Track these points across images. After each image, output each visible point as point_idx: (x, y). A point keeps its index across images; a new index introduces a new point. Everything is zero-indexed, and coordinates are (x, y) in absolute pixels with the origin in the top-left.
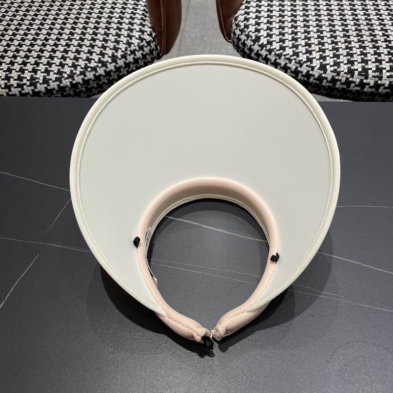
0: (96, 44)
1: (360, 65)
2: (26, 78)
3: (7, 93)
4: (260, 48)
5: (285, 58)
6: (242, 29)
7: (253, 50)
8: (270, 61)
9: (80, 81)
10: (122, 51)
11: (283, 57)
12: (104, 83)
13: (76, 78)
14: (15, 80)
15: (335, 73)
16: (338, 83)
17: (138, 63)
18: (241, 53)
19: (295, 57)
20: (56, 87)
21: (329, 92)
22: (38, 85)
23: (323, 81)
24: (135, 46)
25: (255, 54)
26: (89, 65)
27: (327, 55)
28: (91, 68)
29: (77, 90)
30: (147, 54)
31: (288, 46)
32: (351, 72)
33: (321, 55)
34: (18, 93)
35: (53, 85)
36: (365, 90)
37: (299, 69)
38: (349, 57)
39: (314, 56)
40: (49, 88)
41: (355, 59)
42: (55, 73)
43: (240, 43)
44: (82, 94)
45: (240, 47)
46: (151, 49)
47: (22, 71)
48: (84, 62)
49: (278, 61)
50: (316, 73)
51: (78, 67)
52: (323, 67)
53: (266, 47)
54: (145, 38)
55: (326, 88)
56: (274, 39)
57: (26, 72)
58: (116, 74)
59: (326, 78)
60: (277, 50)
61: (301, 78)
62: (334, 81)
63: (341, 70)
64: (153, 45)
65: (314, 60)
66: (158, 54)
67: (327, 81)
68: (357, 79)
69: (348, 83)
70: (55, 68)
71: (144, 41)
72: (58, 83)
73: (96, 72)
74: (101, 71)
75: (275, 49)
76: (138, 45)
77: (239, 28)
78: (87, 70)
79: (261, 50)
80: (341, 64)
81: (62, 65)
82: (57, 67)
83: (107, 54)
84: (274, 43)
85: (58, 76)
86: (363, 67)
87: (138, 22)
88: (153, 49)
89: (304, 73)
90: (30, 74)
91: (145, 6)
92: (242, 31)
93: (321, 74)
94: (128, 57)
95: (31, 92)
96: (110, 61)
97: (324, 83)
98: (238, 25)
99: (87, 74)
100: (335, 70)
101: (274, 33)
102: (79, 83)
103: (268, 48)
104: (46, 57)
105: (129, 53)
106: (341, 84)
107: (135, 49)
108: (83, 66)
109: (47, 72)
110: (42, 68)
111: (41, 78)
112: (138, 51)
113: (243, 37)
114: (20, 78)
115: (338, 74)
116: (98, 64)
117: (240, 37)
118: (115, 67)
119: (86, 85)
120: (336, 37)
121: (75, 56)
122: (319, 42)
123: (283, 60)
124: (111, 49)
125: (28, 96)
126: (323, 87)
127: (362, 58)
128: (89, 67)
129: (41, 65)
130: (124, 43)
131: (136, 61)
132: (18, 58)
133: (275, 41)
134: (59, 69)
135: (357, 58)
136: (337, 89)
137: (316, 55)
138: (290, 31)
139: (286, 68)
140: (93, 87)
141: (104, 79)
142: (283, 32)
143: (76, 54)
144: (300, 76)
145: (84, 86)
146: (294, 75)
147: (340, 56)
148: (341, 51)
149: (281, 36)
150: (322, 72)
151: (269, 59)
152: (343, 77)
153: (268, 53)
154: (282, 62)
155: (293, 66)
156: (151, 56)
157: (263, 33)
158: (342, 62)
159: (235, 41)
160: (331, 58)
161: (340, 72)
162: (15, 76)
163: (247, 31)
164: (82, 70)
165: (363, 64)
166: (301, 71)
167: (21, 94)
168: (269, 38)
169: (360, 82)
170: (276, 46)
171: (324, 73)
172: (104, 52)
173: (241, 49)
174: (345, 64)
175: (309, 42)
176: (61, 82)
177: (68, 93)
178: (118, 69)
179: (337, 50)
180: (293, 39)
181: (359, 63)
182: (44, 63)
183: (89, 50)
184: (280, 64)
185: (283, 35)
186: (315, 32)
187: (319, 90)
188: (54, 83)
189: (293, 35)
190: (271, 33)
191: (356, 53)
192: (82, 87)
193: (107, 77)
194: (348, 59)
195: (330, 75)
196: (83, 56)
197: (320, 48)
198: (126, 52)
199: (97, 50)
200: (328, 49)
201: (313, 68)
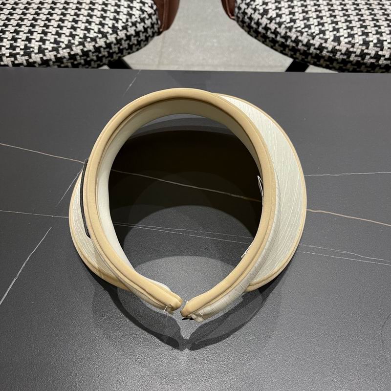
0: (95, 14)
1: (375, 37)
2: (19, 47)
5: (296, 31)
6: (249, 3)
7: (261, 24)
8: (280, 34)
9: (79, 52)
10: (123, 22)
11: (294, 30)
12: (104, 56)
13: (74, 48)
14: (7, 49)
15: (350, 44)
16: (353, 55)
17: (139, 37)
18: (247, 29)
19: (307, 29)
20: (53, 58)
21: (342, 65)
22: (33, 55)
23: (336, 53)
24: (136, 18)
25: (263, 28)
26: (88, 35)
27: (340, 27)
28: (91, 38)
29: (76, 63)
30: (148, 27)
31: (298, 19)
32: (366, 43)
33: (334, 27)
34: (10, 64)
35: (50, 55)
36: (380, 62)
37: (311, 42)
38: (363, 29)
39: (327, 28)
40: (45, 58)
41: (370, 31)
42: (51, 43)
43: (246, 17)
44: (80, 66)
45: (245, 22)
46: (153, 22)
47: (15, 39)
48: (82, 32)
49: (289, 34)
50: (330, 45)
51: (77, 37)
52: (337, 39)
53: (275, 20)
54: (146, 9)
55: (340, 61)
57: (19, 40)
58: (116, 46)
59: (340, 51)
60: (288, 23)
61: (313, 52)
62: (348, 53)
63: (356, 41)
64: (154, 18)
65: (327, 33)
66: (159, 29)
67: (342, 54)
68: (372, 51)
69: (363, 55)
70: (51, 38)
71: (145, 13)
72: (55, 53)
73: (96, 43)
74: (101, 42)
75: (285, 21)
76: (139, 17)
77: (244, 2)
78: (86, 40)
79: (270, 23)
80: (356, 36)
81: (58, 34)
82: (53, 37)
83: (107, 25)
84: (283, 16)
85: (55, 46)
86: (378, 38)
88: (154, 23)
89: (317, 46)
90: (23, 43)
92: (248, 5)
93: (335, 46)
94: (129, 29)
95: (25, 63)
96: (110, 31)
97: (338, 56)
99: (86, 44)
100: (350, 42)
101: (283, 6)
102: (77, 54)
103: (277, 21)
104: (41, 25)
105: (130, 24)
106: (356, 56)
107: (137, 21)
108: (82, 36)
109: (43, 41)
111: (36, 48)
112: (140, 23)
113: (249, 11)
114: (12, 47)
115: (353, 46)
116: (98, 35)
117: (246, 11)
118: (116, 38)
119: (85, 57)
120: (347, 10)
121: (72, 25)
122: (330, 14)
123: (294, 33)
124: (111, 19)
125: (21, 66)
126: (337, 60)
127: (377, 30)
128: (89, 37)
129: (35, 34)
130: (124, 14)
131: (137, 34)
132: (10, 26)
133: (284, 14)
134: (55, 39)
135: (371, 30)
136: (351, 62)
137: (329, 27)
138: (299, 4)
139: (297, 41)
140: (92, 60)
141: (104, 52)
142: (292, 5)
143: (73, 23)
144: (312, 50)
145: (82, 58)
146: (306, 49)
147: (354, 28)
148: (354, 24)
149: (290, 9)
150: (336, 44)
151: (278, 33)
152: (358, 48)
153: (277, 26)
154: (293, 35)
155: (304, 39)
156: (152, 30)
157: (272, 6)
158: (357, 34)
159: (240, 16)
160: (345, 29)
161: (354, 44)
162: (7, 45)
163: (254, 4)
164: (81, 40)
165: (378, 36)
166: (314, 43)
167: (14, 64)
168: (278, 11)
169: (375, 54)
170: (286, 18)
171: (338, 45)
172: (103, 22)
173: (247, 24)
174: (359, 36)
175: (321, 15)
176: (58, 52)
177: (66, 64)
178: (119, 41)
179: (350, 22)
180: (303, 12)
181: (374, 34)
182: (39, 32)
183: (87, 20)
184: (290, 37)
185: (293, 7)
186: (325, 6)
187: (332, 63)
188: (50, 53)
189: (303, 8)
190: (280, 6)
191: (369, 25)
192: (81, 59)
193: (108, 50)
194: (362, 31)
195: (344, 46)
196: (81, 25)
197: (332, 20)
198: (127, 24)
199: (96, 20)
200: (340, 21)
201: (326, 40)
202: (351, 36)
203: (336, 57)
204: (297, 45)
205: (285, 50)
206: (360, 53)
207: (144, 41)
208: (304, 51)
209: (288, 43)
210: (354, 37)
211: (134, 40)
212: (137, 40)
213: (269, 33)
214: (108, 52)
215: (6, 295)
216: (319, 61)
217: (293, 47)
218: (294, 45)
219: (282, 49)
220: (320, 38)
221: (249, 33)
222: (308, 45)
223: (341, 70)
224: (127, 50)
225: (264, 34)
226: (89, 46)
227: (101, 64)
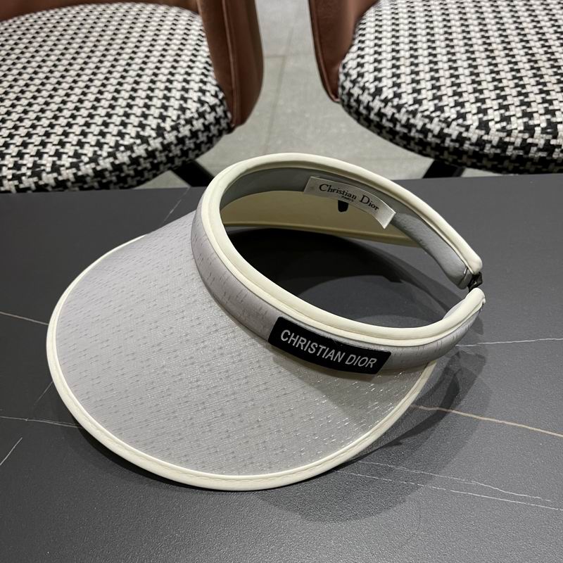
0: (133, 112)
1: (543, 118)
2: (25, 165)
4: (383, 105)
5: (423, 116)
6: (355, 80)
7: (372, 109)
8: (400, 122)
9: (109, 166)
10: (173, 121)
11: (419, 115)
12: (145, 169)
13: (101, 162)
14: (9, 169)
15: (504, 132)
16: (510, 148)
17: (198, 138)
18: (355, 116)
19: (438, 113)
20: (71, 177)
21: (496, 163)
22: (44, 175)
23: (484, 147)
24: (192, 113)
25: (376, 114)
26: (121, 142)
27: (489, 106)
28: (125, 146)
29: (104, 181)
30: (210, 124)
31: (426, 98)
32: (529, 129)
33: (479, 108)
34: (13, 189)
35: (67, 174)
36: (555, 156)
37: (446, 131)
38: (524, 108)
39: (468, 110)
40: (60, 178)
41: (534, 110)
42: (69, 157)
43: (352, 100)
44: (112, 186)
45: (352, 107)
46: (218, 117)
47: (20, 155)
48: (114, 138)
49: (412, 121)
50: (474, 134)
51: (106, 147)
52: (484, 125)
53: (392, 102)
54: (207, 100)
55: (491, 157)
56: (404, 90)
57: (26, 156)
58: (163, 154)
59: (490, 142)
60: (410, 105)
61: (449, 145)
62: (502, 145)
63: (513, 127)
64: (220, 110)
65: (469, 116)
66: (228, 124)
68: (539, 139)
69: (525, 146)
70: (69, 149)
71: (206, 105)
72: (74, 170)
73: (133, 151)
74: (140, 151)
75: (406, 103)
76: (197, 111)
77: (349, 79)
78: (118, 150)
79: (385, 106)
80: (513, 119)
81: (81, 144)
82: (73, 148)
83: (149, 125)
84: (404, 95)
85: (75, 160)
86: (548, 120)
87: (197, 78)
88: (220, 117)
89: (454, 137)
90: (32, 159)
91: (208, 57)
92: (354, 82)
93: (482, 136)
94: (181, 129)
95: (33, 186)
96: (154, 134)
97: (487, 149)
98: (347, 75)
99: (118, 155)
100: (503, 129)
101: (403, 80)
102: (105, 170)
103: (395, 103)
104: (58, 133)
105: (183, 122)
106: (515, 149)
107: (192, 118)
108: (112, 144)
109: (58, 155)
110: (51, 149)
111: (49, 165)
112: (197, 119)
113: (356, 91)
114: (17, 166)
115: (509, 133)
116: (135, 140)
117: (352, 91)
118: (162, 144)
119: (117, 173)
120: (500, 81)
121: (101, 131)
122: (474, 88)
123: (420, 120)
124: (155, 118)
125: (29, 192)
126: (486, 155)
127: (546, 108)
128: (122, 145)
129: (49, 146)
130: (174, 109)
131: (194, 134)
132: (16, 137)
133: (405, 92)
134: (76, 151)
135: (537, 107)
136: (509, 157)
137: (471, 108)
138: (428, 76)
140: (128, 176)
141: (145, 163)
142: (418, 78)
143: (103, 128)
144: (448, 142)
145: (113, 174)
146: (438, 141)
147: (510, 107)
148: (510, 100)
149: (414, 85)
150: (483, 132)
151: (397, 120)
152: (517, 137)
153: (395, 111)
154: (418, 122)
155: (435, 127)
156: (217, 127)
157: (387, 82)
158: (514, 115)
159: (345, 98)
160: (495, 110)
161: (511, 131)
162: (10, 163)
163: (362, 81)
164: (110, 150)
165: (548, 117)
166: (449, 133)
167: (18, 189)
168: (395, 89)
169: (545, 145)
170: (407, 99)
171: (485, 134)
172: (145, 122)
173: (354, 109)
174: (519, 118)
175: (459, 90)
176: (78, 169)
177: (90, 184)
179: (505, 98)
180: (434, 87)
181: (541, 115)
182: (54, 143)
183: (122, 121)
184: (414, 126)
185: (418, 82)
186: (467, 76)
187: (480, 161)
188: (68, 171)
189: (434, 82)
190: (399, 81)
191: (535, 101)
192: (111, 176)
193: (151, 160)
194: (523, 111)
195: (496, 136)
196: (113, 129)
197: (476, 97)
198: (178, 122)
199: (134, 120)
200: (489, 98)
201: (467, 128)
202: (506, 119)
203: (485, 151)
204: (426, 136)
205: (409, 144)
206: (521, 144)
207: (206, 144)
208: (437, 144)
209: (412, 134)
210: (510, 120)
211: (190, 143)
212: (195, 143)
213: (384, 121)
214: (152, 163)
217: (420, 139)
218: (421, 136)
219: (405, 142)
220: (458, 125)
221: (358, 121)
222: (442, 136)
223: (496, 169)
224: (180, 157)
225: (378, 122)
226: (123, 157)
227: (143, 179)
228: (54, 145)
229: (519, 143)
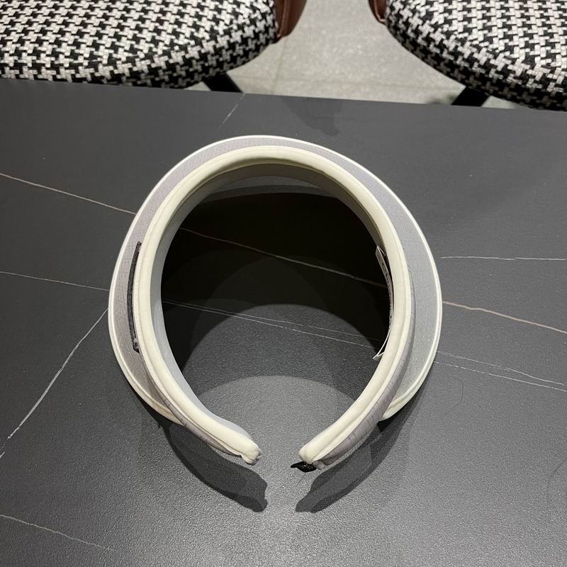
0: (187, 11)
2: (82, 55)
3: (54, 77)
4: (432, 30)
5: (471, 45)
7: (421, 33)
8: (448, 49)
9: (163, 65)
10: (226, 25)
11: (468, 44)
12: (196, 71)
13: (156, 59)
14: (66, 57)
15: (548, 68)
16: (552, 84)
17: (247, 45)
18: (401, 38)
19: (486, 44)
20: (127, 72)
21: (535, 98)
22: (100, 67)
23: (527, 81)
24: (244, 18)
25: (423, 39)
26: (176, 41)
27: (536, 42)
28: (180, 46)
29: (157, 79)
30: (260, 32)
31: (476, 28)
33: (527, 42)
34: (70, 78)
35: (123, 68)
37: (492, 62)
39: (516, 43)
40: (116, 72)
42: (125, 51)
43: (400, 22)
44: (163, 85)
45: (399, 29)
46: (267, 25)
47: (77, 44)
48: (169, 37)
49: (460, 49)
50: (519, 68)
51: (161, 44)
52: (530, 60)
53: (442, 28)
54: (259, 7)
55: (532, 91)
56: (454, 17)
57: (83, 46)
58: (214, 58)
59: (534, 77)
60: (460, 33)
61: (493, 77)
62: (545, 81)
63: (557, 65)
64: (269, 18)
65: (516, 49)
66: (275, 34)
70: (126, 44)
71: (258, 12)
72: (130, 65)
73: (187, 52)
74: (193, 52)
75: (456, 31)
76: (249, 17)
78: (173, 49)
79: (434, 32)
80: (557, 56)
81: (136, 39)
82: (129, 42)
83: (203, 27)
84: (454, 22)
85: (131, 55)
88: (269, 26)
89: (499, 69)
90: (88, 50)
92: (404, 4)
93: (526, 70)
94: (233, 34)
95: (89, 77)
96: (207, 37)
97: (530, 84)
99: (173, 54)
100: (548, 65)
101: (454, 7)
102: (160, 68)
103: (445, 30)
104: (113, 26)
105: (235, 27)
106: (556, 86)
107: (244, 23)
108: (167, 42)
109: (114, 47)
110: (107, 41)
111: (106, 57)
112: (248, 26)
113: (406, 13)
114: (74, 55)
115: (553, 70)
116: (190, 41)
117: (401, 12)
118: (214, 47)
119: (170, 72)
120: (548, 18)
121: (156, 27)
122: (523, 23)
123: (468, 48)
124: (208, 20)
125: (85, 82)
126: (528, 90)
128: (177, 44)
129: (105, 37)
130: (228, 13)
131: (245, 41)
132: (71, 25)
133: (456, 19)
134: (132, 45)
136: (549, 94)
137: (519, 41)
138: (479, 5)
139: (471, 60)
140: (180, 76)
141: (197, 65)
142: (469, 6)
143: (157, 24)
144: (492, 73)
145: (167, 73)
146: (483, 71)
147: (556, 45)
148: (556, 38)
149: (465, 13)
150: (528, 67)
151: (445, 46)
152: (560, 75)
153: (444, 37)
154: (466, 50)
155: (482, 57)
156: (266, 35)
157: (438, 7)
158: (559, 53)
159: (393, 19)
160: (542, 46)
161: (555, 68)
162: (67, 51)
163: (413, 4)
164: (166, 48)
166: (495, 64)
167: (74, 79)
168: (446, 15)
170: (458, 26)
171: (530, 69)
172: (198, 23)
173: (401, 31)
174: (563, 57)
175: (509, 23)
176: (134, 65)
177: (144, 81)
178: (218, 51)
179: (551, 35)
180: (484, 17)
182: (110, 35)
183: (177, 19)
184: (462, 54)
185: (469, 10)
186: (516, 10)
187: (520, 95)
188: (123, 65)
189: (484, 12)
190: (450, 7)
192: (164, 75)
193: (202, 62)
195: (540, 71)
196: (168, 27)
197: (525, 32)
198: (231, 26)
199: (188, 20)
200: (537, 34)
201: (514, 61)
202: (552, 56)
203: (527, 85)
204: (472, 66)
205: (453, 71)
206: (563, 82)
207: (254, 51)
208: (481, 74)
209: (458, 62)
210: (555, 58)
211: (240, 49)
212: (244, 50)
213: (432, 46)
214: (203, 66)
215: (46, 391)
216: (502, 90)
217: (465, 68)
218: (467, 65)
219: (449, 70)
220: (505, 57)
221: (403, 44)
222: (487, 66)
223: (534, 105)
224: (229, 63)
225: (424, 47)
227: (192, 81)
228: (109, 37)
229: (561, 81)
